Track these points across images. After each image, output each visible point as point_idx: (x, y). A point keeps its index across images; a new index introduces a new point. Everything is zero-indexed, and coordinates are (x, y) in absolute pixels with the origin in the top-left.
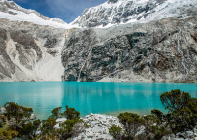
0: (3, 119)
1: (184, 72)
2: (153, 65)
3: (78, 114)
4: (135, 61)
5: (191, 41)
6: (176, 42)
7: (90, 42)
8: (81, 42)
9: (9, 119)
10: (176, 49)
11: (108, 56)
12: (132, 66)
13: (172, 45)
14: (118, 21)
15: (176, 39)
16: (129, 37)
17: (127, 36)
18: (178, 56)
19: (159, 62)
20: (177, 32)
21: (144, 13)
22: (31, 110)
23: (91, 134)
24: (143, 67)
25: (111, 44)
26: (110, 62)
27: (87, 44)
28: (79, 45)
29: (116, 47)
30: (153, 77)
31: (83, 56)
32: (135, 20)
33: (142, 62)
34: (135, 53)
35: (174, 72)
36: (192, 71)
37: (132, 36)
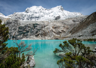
1: (50, 37)
2: (42, 34)
4: (36, 33)
5: (52, 28)
7: (17, 24)
8: (13, 24)
10: (48, 30)
11: (25, 30)
12: (35, 34)
14: (28, 19)
15: (48, 27)
18: (49, 32)
19: (43, 33)
20: (48, 25)
21: (37, 18)
24: (38, 35)
25: (27, 26)
26: (26, 33)
27: (16, 25)
28: (12, 25)
29: (29, 28)
30: (42, 38)
31: (14, 29)
32: (34, 20)
33: (38, 33)
34: (35, 30)
35: (48, 37)
36: (53, 36)
37: (35, 24)
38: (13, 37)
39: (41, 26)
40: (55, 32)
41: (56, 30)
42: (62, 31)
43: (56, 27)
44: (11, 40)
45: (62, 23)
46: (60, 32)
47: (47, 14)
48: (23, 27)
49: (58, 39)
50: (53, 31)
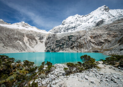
0: (23, 67)
1: (88, 49)
2: (77, 47)
3: (51, 64)
4: (71, 45)
5: (90, 38)
6: (85, 39)
8: (52, 38)
9: (25, 67)
10: (85, 41)
11: (62, 43)
12: (70, 47)
13: (83, 40)
14: (65, 31)
15: (85, 37)
16: (69, 37)
17: (68, 36)
18: (85, 43)
19: (79, 45)
20: (85, 35)
21: (74, 29)
22: (33, 63)
23: (57, 71)
24: (73, 47)
25: (62, 39)
26: (62, 45)
27: (54, 39)
29: (64, 40)
30: (77, 50)
31: (52, 43)
32: (71, 31)
33: (73, 45)
34: (71, 42)
35: (84, 49)
36: (91, 48)
37: (70, 36)
38: (52, 50)
39: (76, 38)
40: (93, 43)
41: (96, 40)
42: (104, 40)
43: (96, 37)
44: (51, 52)
45: (107, 29)
46: (101, 42)
47: (85, 21)
48: (59, 40)
49: (98, 52)
50: (91, 42)
